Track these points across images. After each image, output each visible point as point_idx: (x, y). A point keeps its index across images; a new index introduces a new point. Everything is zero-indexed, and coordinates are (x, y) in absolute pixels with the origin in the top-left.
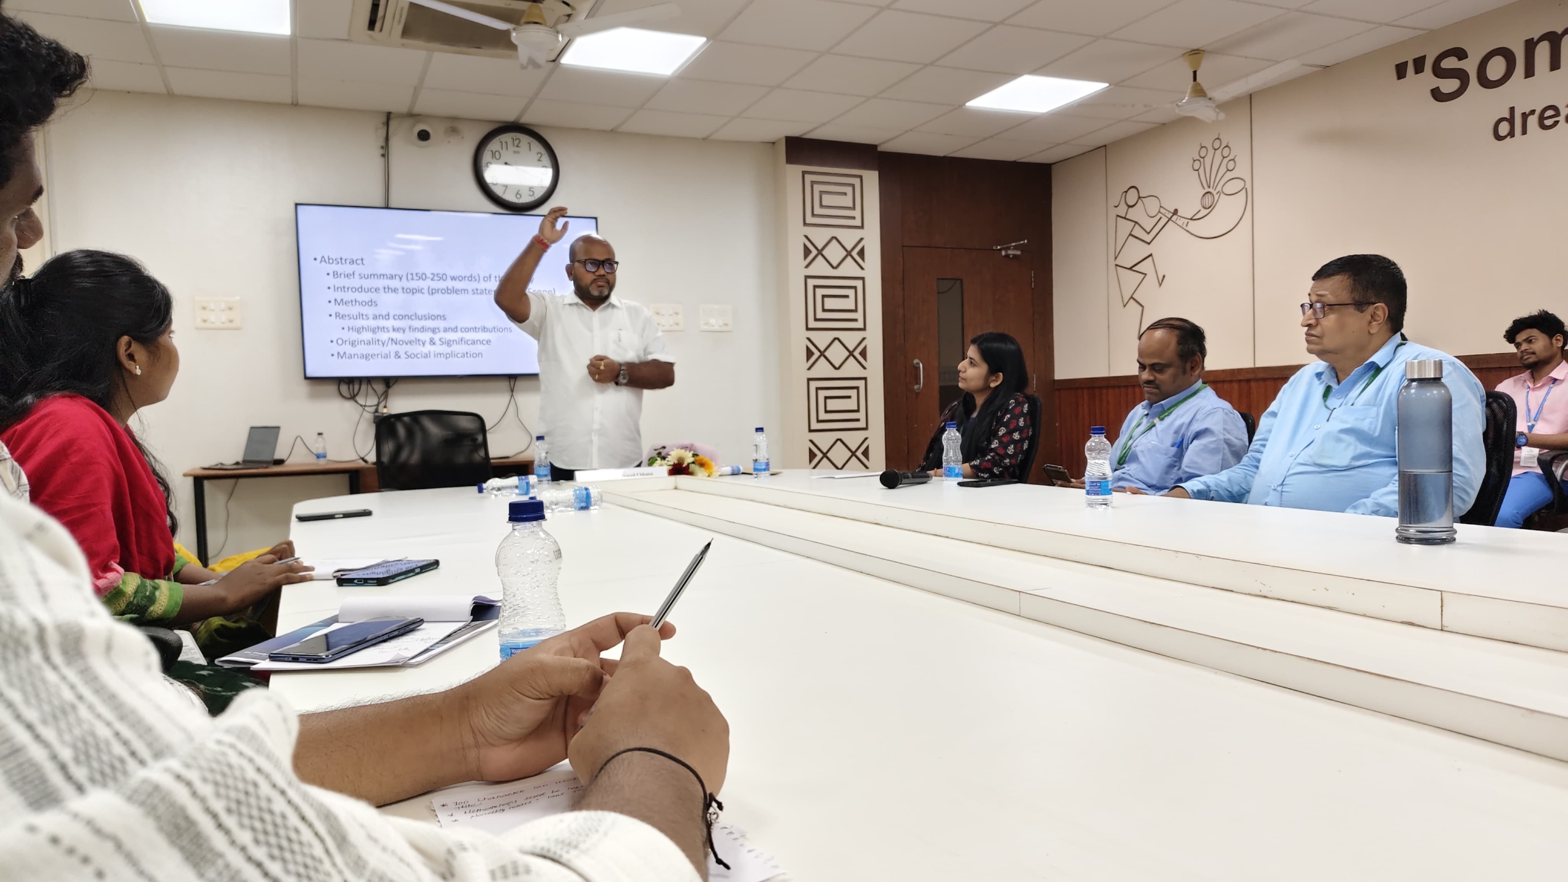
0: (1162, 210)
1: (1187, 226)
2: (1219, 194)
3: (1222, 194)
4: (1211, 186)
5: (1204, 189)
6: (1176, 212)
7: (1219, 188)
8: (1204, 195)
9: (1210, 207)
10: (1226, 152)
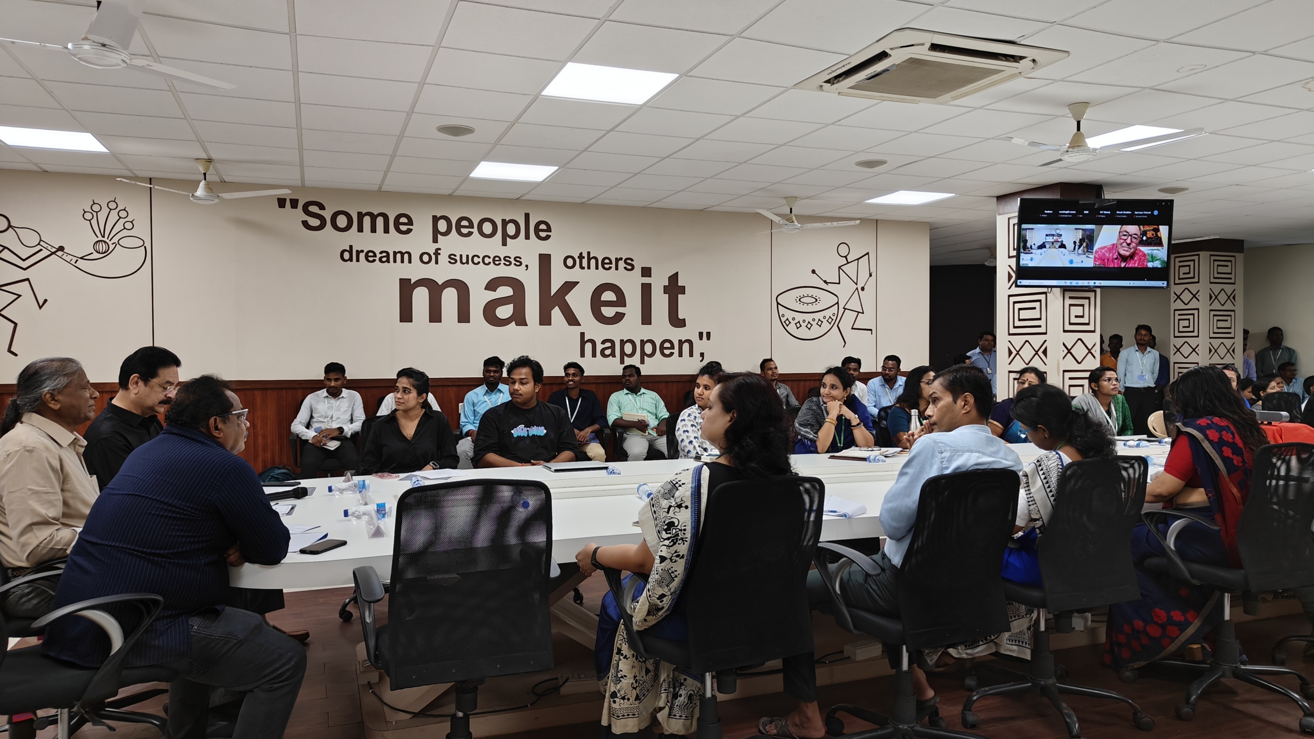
0: (42, 243)
1: (76, 263)
2: (114, 245)
3: (118, 245)
4: (106, 236)
5: (98, 237)
6: (61, 249)
7: (115, 240)
8: (97, 242)
9: (106, 253)
10: (123, 214)
